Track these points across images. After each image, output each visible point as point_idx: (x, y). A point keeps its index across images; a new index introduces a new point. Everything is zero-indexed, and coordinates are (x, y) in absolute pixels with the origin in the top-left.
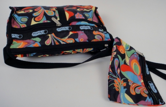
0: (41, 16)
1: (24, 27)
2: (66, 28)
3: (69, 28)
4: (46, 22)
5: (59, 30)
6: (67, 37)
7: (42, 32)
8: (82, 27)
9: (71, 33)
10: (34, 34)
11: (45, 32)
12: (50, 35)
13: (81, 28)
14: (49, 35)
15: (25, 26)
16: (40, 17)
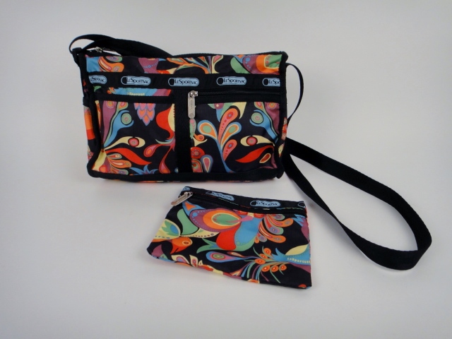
0: (225, 121)
1: (259, 103)
2: (179, 82)
3: (172, 82)
4: (218, 105)
5: (195, 82)
6: (180, 67)
7: (228, 81)
8: (146, 84)
9: (171, 71)
10: (242, 81)
11: (221, 81)
12: (214, 72)
13: (148, 81)
14: (216, 72)
15: (256, 104)
16: (228, 118)
